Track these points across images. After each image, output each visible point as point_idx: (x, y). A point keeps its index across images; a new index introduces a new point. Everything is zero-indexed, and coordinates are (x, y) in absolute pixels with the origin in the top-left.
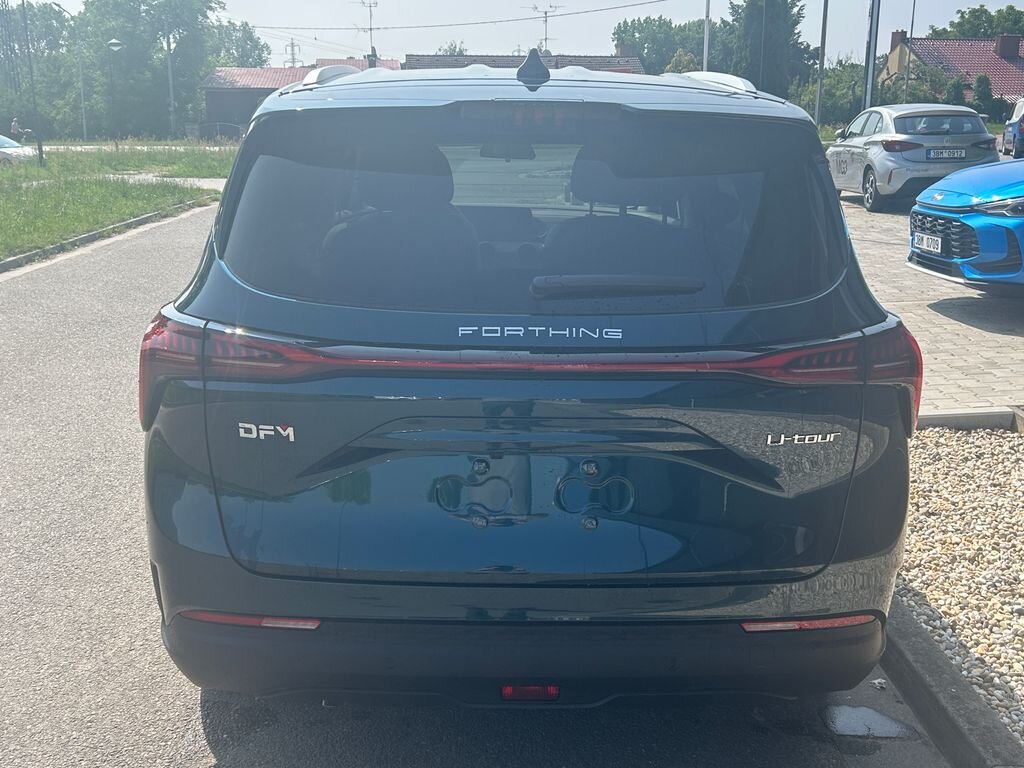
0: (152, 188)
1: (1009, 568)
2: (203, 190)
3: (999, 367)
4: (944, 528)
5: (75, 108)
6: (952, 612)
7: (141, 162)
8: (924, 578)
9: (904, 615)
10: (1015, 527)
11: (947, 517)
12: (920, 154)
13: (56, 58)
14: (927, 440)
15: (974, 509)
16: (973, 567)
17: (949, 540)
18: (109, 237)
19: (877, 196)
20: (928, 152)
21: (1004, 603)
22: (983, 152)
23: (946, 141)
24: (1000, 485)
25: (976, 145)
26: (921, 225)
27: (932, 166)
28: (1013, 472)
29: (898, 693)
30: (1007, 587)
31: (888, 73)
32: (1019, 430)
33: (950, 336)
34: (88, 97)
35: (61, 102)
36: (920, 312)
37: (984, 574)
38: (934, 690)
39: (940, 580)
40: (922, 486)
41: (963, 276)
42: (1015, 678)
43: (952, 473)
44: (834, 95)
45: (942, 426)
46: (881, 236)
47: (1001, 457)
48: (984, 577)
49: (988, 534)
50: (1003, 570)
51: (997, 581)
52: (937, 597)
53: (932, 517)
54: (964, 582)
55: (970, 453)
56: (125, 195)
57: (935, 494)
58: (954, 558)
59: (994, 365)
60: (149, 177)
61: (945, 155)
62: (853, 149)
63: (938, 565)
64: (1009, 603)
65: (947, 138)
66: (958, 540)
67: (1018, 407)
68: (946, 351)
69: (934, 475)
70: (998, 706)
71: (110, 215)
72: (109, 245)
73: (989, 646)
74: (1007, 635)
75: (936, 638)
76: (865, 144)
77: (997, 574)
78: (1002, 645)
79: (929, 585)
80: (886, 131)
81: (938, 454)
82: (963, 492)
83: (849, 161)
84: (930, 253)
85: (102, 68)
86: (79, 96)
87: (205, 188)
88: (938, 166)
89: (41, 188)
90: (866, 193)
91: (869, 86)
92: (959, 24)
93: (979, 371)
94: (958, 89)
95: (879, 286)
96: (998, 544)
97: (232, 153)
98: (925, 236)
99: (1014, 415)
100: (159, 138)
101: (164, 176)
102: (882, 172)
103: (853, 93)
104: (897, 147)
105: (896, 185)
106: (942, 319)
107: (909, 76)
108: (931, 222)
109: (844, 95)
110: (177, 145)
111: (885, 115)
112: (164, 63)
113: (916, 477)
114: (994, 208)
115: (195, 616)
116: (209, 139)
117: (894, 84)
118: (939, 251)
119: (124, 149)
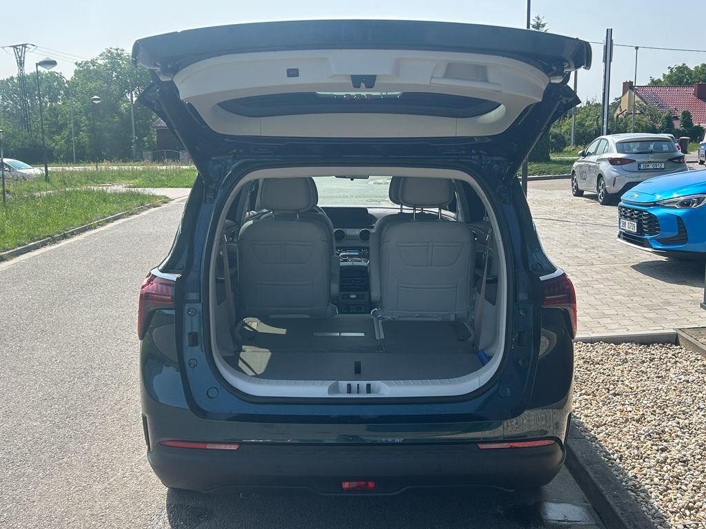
0: (122, 195)
1: (659, 425)
2: (156, 196)
3: (672, 305)
4: (623, 403)
5: (68, 141)
6: (621, 450)
7: (114, 178)
8: (607, 431)
9: (591, 452)
10: (668, 402)
11: (626, 396)
12: (634, 166)
13: (55, 109)
14: (621, 351)
15: (644, 391)
16: (637, 425)
17: (625, 410)
18: (95, 228)
19: (606, 194)
20: (639, 165)
21: (652, 445)
22: (676, 164)
23: (651, 158)
24: (662, 377)
25: (671, 160)
26: (627, 213)
27: (642, 174)
28: (672, 369)
29: (585, 497)
30: (658, 436)
31: (621, 110)
32: (681, 343)
33: (644, 286)
34: (77, 134)
35: (59, 137)
36: (626, 271)
37: (644, 429)
38: (604, 493)
39: (616, 433)
40: (613, 378)
41: (651, 247)
42: (653, 486)
43: (633, 370)
44: (583, 125)
45: (631, 342)
46: (606, 221)
47: (666, 360)
48: (644, 431)
49: (650, 405)
50: (656, 426)
51: (652, 433)
52: (613, 442)
53: (618, 397)
54: (631, 433)
55: (647, 358)
56: (104, 201)
57: (620, 383)
58: (627, 420)
59: (669, 303)
60: (120, 188)
61: (651, 167)
62: (590, 164)
63: (616, 424)
64: (656, 445)
65: (652, 155)
66: (631, 409)
67: (680, 329)
68: (639, 295)
69: (622, 371)
70: (641, 501)
71: (96, 214)
73: (641, 468)
74: (653, 462)
75: (610, 465)
76: (598, 160)
77: (651, 429)
78: (648, 468)
79: (609, 435)
80: (611, 151)
81: (626, 359)
82: (639, 381)
83: (587, 171)
84: (630, 232)
85: (86, 114)
86: (70, 133)
87: (158, 195)
88: (646, 174)
89: (49, 196)
90: (599, 192)
91: (605, 119)
92: (669, 77)
93: (659, 307)
94: (669, 120)
95: (601, 254)
96: (655, 411)
97: (175, 171)
98: (627, 222)
99: (677, 335)
100: (125, 161)
101: (130, 187)
102: (609, 178)
103: (597, 123)
104: (618, 162)
105: (619, 187)
106: (640, 275)
107: (635, 112)
108: (630, 212)
109: (591, 125)
110: (137, 165)
111: (610, 142)
112: (128, 111)
113: (610, 373)
114: (669, 203)
115: (168, 444)
116: (159, 161)
117: (625, 117)
118: (636, 231)
119: (101, 169)
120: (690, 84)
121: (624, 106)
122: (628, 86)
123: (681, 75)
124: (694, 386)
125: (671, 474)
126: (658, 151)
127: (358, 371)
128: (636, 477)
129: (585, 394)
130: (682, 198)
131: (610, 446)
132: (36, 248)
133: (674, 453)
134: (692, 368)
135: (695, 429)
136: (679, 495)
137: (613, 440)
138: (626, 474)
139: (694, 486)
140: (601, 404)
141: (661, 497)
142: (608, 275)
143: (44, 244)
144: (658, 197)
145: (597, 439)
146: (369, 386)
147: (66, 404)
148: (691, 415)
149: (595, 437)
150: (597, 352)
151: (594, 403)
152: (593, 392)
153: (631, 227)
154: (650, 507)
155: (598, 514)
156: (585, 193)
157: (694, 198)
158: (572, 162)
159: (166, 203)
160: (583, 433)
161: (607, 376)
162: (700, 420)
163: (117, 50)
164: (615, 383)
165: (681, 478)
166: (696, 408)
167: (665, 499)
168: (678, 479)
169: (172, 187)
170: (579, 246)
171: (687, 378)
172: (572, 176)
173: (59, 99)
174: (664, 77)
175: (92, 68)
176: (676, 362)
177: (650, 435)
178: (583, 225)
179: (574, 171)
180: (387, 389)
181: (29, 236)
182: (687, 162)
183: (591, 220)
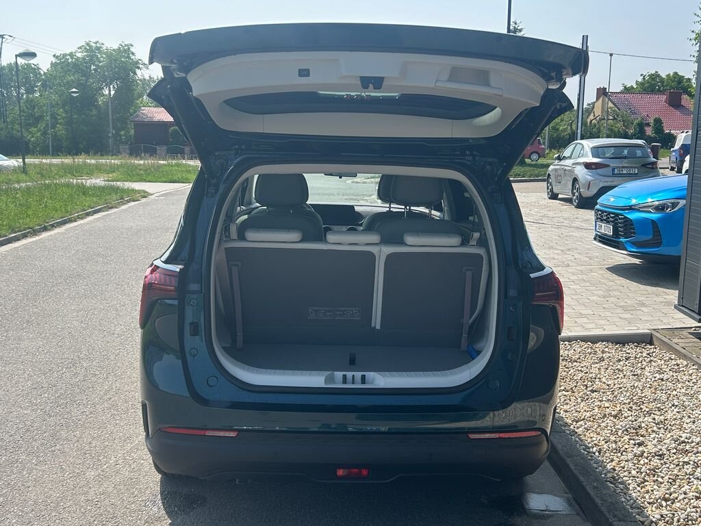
0: (102, 189)
1: (636, 420)
2: (136, 190)
3: (647, 306)
4: (600, 399)
5: (45, 133)
6: (600, 444)
7: (91, 171)
8: (586, 426)
9: (571, 445)
10: (643, 399)
11: (604, 393)
12: (607, 171)
13: (32, 101)
14: (597, 350)
15: (620, 388)
16: (615, 420)
17: (603, 405)
18: (75, 221)
19: (581, 197)
20: (613, 170)
21: (630, 439)
22: (649, 169)
23: (625, 163)
24: (637, 375)
25: (644, 165)
26: (603, 217)
27: (616, 179)
28: (647, 368)
29: (566, 489)
30: (634, 431)
31: (594, 116)
32: (655, 343)
33: (617, 287)
34: (54, 127)
35: (36, 129)
36: (601, 272)
37: (621, 424)
38: (585, 484)
39: (595, 427)
40: (591, 375)
41: (626, 250)
42: (632, 478)
43: (610, 368)
44: (558, 130)
45: (608, 341)
46: (581, 224)
47: (641, 359)
48: (621, 426)
49: (627, 402)
50: (633, 422)
51: (629, 428)
53: (595, 393)
54: (609, 428)
55: (622, 357)
56: (84, 194)
57: (597, 380)
58: (605, 416)
60: (99, 181)
61: (625, 172)
62: (566, 168)
63: (594, 419)
64: (634, 440)
65: (626, 161)
66: (609, 406)
67: (654, 329)
68: (615, 296)
69: (599, 369)
70: (620, 492)
71: (76, 207)
72: (76, 226)
73: (619, 461)
74: (630, 456)
75: (589, 457)
76: (573, 164)
77: (629, 424)
78: (626, 461)
79: (588, 430)
80: (586, 156)
81: (602, 357)
82: (615, 379)
83: (563, 175)
84: (606, 235)
85: (63, 107)
86: (47, 125)
87: (137, 189)
88: (620, 179)
89: (28, 188)
90: (574, 195)
91: (580, 124)
92: (642, 84)
93: (633, 308)
94: (641, 126)
95: (577, 256)
96: (631, 408)
97: (153, 165)
98: (603, 225)
99: (651, 335)
100: (102, 155)
101: (108, 181)
102: (583, 182)
103: (571, 128)
104: (593, 167)
105: (594, 191)
106: (615, 277)
107: (608, 117)
108: (606, 215)
109: (565, 130)
110: (115, 160)
111: (586, 146)
112: (106, 104)
113: (587, 370)
114: (644, 207)
115: (169, 430)
116: (136, 156)
117: (598, 122)
118: (611, 234)
119: (78, 161)
120: (661, 92)
121: (598, 111)
122: (602, 92)
123: (653, 82)
124: (669, 384)
125: (648, 467)
126: (632, 156)
127: (353, 363)
128: (615, 470)
129: (564, 390)
130: (657, 203)
131: (589, 440)
132: (17, 239)
133: (651, 448)
134: (666, 367)
135: (670, 425)
136: (655, 487)
137: (592, 435)
138: (605, 467)
139: (670, 479)
140: (579, 400)
141: (639, 489)
142: (585, 277)
143: (25, 236)
144: (634, 202)
145: (576, 433)
146: (363, 377)
147: (56, 392)
148: (666, 411)
149: (574, 431)
150: (574, 350)
151: (573, 398)
152: (572, 388)
153: (607, 230)
154: (628, 498)
155: (579, 505)
156: (560, 196)
157: (669, 203)
158: (548, 166)
159: (145, 197)
160: (563, 428)
161: (585, 373)
162: (675, 417)
163: (96, 43)
164: (593, 380)
165: (657, 471)
166: (670, 405)
167: (643, 490)
168: (655, 471)
169: (150, 182)
170: (555, 247)
171: (661, 376)
172: (547, 180)
173: (36, 90)
174: (637, 84)
175: (70, 61)
176: (651, 361)
177: (627, 431)
178: (559, 227)
179: (549, 175)
180: (381, 380)
181: (10, 227)
182: (660, 168)
183: (566, 223)
